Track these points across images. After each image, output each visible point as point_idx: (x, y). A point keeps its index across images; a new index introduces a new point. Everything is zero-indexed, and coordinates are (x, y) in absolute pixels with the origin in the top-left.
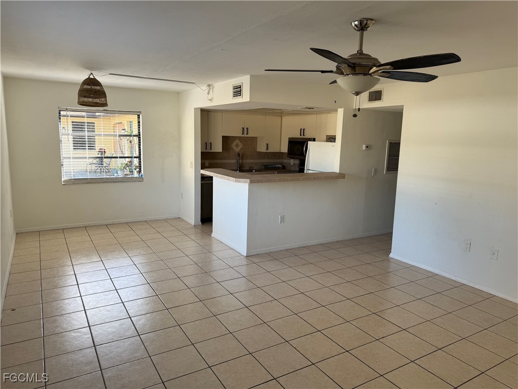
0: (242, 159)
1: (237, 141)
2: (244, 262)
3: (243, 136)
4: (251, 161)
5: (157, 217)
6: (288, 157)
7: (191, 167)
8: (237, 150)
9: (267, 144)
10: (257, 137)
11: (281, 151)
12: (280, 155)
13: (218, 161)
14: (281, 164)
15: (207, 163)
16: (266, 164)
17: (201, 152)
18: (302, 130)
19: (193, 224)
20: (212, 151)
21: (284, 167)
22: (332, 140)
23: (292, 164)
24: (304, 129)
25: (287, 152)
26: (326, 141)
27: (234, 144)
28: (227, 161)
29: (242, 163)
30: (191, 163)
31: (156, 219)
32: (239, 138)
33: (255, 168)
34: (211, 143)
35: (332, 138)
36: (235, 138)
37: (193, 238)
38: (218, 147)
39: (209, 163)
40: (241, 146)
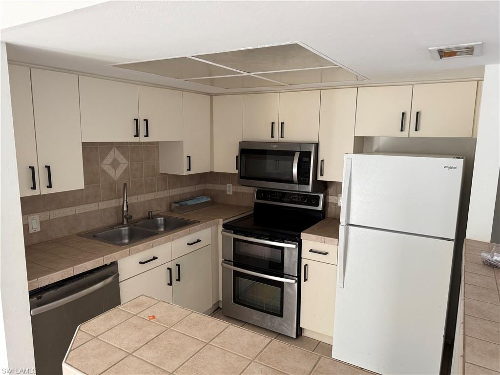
1: (114, 154)
3: (137, 140)
4: (150, 196)
8: (116, 174)
9: (189, 157)
11: (214, 171)
13: (69, 209)
15: (34, 225)
18: (278, 126)
20: (55, 189)
24: (282, 123)
27: (109, 159)
28: (93, 207)
34: (48, 168)
36: (109, 146)
39: (41, 223)
40: (124, 163)
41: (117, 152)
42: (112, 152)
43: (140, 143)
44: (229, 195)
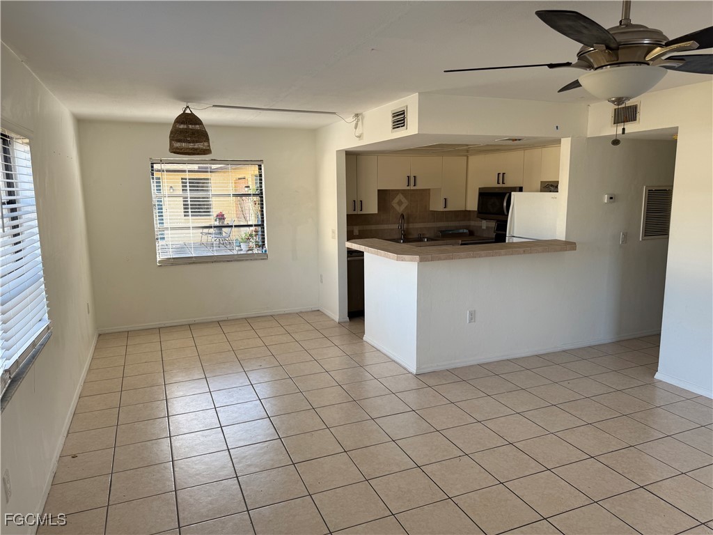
0: (408, 223)
1: (400, 197)
2: (414, 384)
3: (408, 188)
4: (422, 225)
5: (287, 310)
6: (478, 217)
7: (333, 238)
8: (400, 209)
9: (445, 199)
10: (429, 189)
11: (468, 209)
12: (465, 214)
13: (373, 226)
14: (466, 227)
15: (356, 231)
16: (444, 229)
17: (347, 215)
18: (501, 176)
19: (337, 320)
20: (364, 212)
21: (471, 233)
22: (552, 188)
23: (484, 227)
24: (504, 174)
25: (476, 209)
26: (541, 191)
27: (396, 200)
28: (385, 227)
29: (407, 229)
30: (333, 232)
31: (286, 312)
32: (403, 192)
33: (427, 236)
34: (361, 201)
35: (552, 186)
36: (397, 192)
37: (337, 342)
38: (372, 207)
39: (359, 231)
40: (405, 203)
41: (401, 196)
42: (398, 196)
43: (410, 190)
44: (484, 230)
